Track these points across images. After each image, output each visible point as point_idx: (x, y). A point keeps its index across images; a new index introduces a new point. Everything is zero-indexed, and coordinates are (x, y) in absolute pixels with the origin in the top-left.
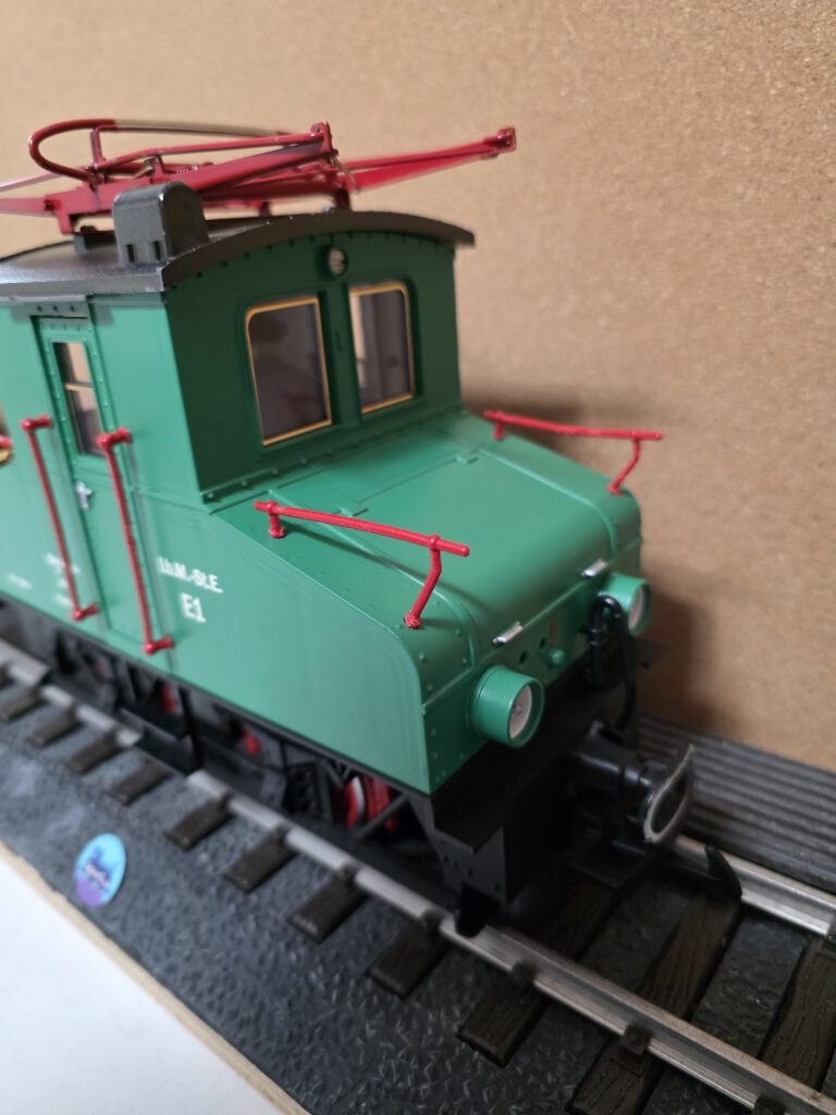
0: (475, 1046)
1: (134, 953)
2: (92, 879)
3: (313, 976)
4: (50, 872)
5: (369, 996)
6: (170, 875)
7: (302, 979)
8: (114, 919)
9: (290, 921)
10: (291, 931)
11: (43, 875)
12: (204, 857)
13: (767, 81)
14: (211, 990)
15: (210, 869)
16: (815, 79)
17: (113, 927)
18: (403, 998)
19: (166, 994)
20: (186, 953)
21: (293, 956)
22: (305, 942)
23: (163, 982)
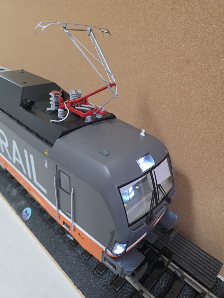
0: (83, 257)
1: (31, 229)
2: (25, 215)
3: (60, 241)
4: (18, 212)
5: (68, 245)
6: (39, 218)
7: (58, 241)
8: (28, 223)
9: (58, 230)
10: (58, 232)
11: (16, 212)
12: (45, 215)
13: (177, 94)
14: (43, 239)
15: (46, 218)
16: (184, 97)
17: (28, 224)
18: (74, 247)
19: (36, 238)
20: (40, 232)
21: (58, 237)
22: (60, 234)
23: (36, 236)
